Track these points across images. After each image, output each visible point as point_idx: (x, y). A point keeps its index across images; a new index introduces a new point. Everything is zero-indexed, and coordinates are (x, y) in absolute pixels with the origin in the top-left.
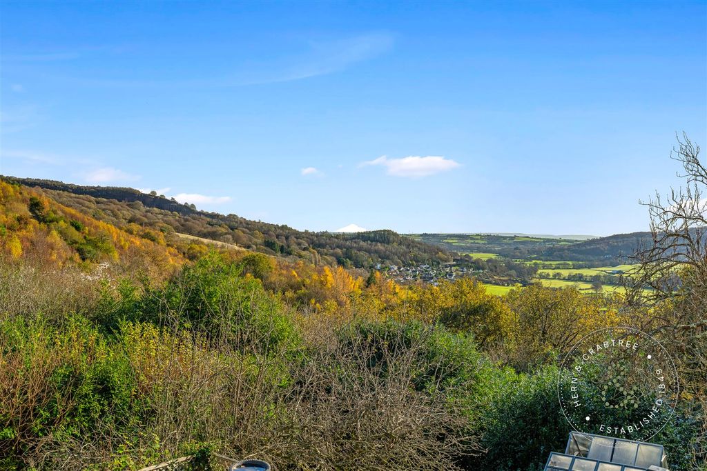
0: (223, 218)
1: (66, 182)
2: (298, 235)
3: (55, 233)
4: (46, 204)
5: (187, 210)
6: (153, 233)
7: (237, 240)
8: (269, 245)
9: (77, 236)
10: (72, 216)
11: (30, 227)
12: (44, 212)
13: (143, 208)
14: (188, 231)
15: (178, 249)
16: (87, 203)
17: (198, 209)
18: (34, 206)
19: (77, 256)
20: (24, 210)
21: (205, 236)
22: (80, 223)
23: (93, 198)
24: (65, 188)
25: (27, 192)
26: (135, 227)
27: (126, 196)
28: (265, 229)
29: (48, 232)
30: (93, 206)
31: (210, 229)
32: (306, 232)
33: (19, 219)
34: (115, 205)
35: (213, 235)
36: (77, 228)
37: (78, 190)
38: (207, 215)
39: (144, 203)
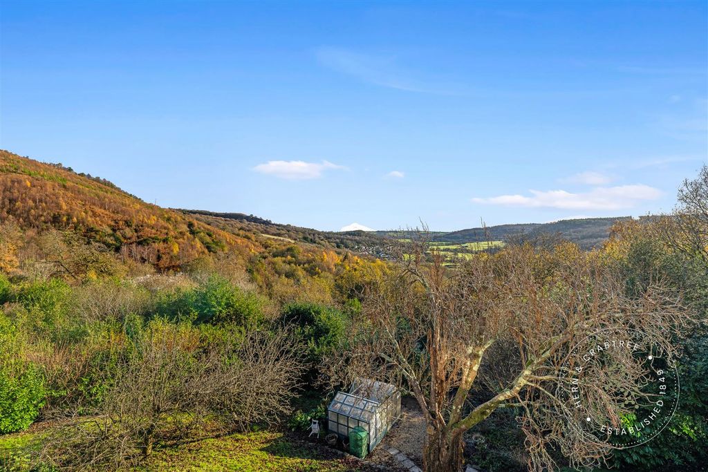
0: (284, 226)
1: (211, 211)
2: (319, 233)
3: (197, 239)
4: (196, 224)
5: (267, 223)
6: (249, 234)
7: (290, 237)
8: (305, 239)
9: (208, 239)
10: (208, 230)
11: (185, 237)
12: (194, 228)
13: (247, 223)
14: (267, 233)
15: (260, 243)
16: (220, 221)
17: (273, 223)
18: (190, 225)
19: (206, 251)
20: (185, 228)
21: (275, 235)
22: (212, 233)
23: (223, 219)
24: (211, 214)
25: (188, 219)
26: (241, 232)
27: (239, 217)
28: (304, 231)
29: (193, 240)
30: (223, 222)
31: (278, 232)
32: (323, 232)
33: (181, 233)
34: (233, 222)
35: (279, 235)
36: (210, 235)
37: (217, 215)
38: (277, 225)
39: (247, 220)
